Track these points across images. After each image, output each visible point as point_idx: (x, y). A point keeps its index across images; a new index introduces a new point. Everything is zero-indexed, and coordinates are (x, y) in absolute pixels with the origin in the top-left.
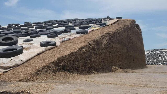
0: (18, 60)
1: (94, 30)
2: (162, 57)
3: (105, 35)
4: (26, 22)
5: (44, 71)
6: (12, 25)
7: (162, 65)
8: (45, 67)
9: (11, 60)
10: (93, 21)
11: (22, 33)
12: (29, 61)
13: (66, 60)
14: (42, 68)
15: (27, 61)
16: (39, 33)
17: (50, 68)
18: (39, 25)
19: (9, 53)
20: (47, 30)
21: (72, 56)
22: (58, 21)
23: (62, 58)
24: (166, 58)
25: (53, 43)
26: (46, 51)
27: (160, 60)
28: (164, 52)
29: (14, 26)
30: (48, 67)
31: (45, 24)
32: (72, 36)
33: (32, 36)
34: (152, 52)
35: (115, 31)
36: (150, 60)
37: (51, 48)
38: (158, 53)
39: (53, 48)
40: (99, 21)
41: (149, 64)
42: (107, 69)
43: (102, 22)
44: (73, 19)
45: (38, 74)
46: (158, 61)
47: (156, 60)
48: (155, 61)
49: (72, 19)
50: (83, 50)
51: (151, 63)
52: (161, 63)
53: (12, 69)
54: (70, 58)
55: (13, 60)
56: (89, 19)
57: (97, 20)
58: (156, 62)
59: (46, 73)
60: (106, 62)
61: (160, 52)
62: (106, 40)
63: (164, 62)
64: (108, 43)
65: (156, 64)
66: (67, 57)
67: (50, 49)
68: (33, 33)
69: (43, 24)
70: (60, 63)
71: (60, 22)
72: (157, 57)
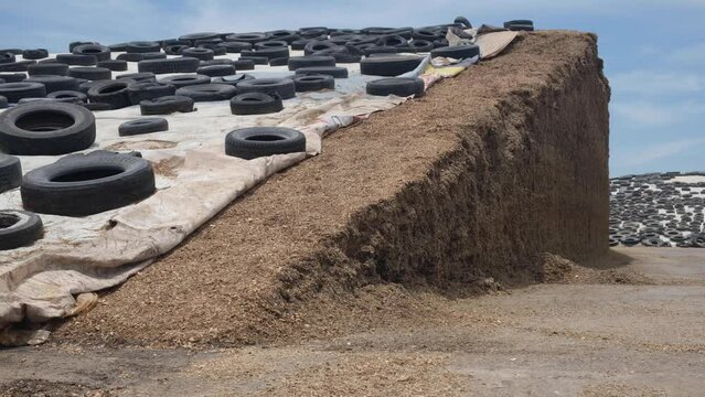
0: (149, 224)
1: (442, 78)
2: (670, 209)
3: (508, 100)
4: (79, 44)
5: (308, 282)
6: (11, 55)
7: (673, 244)
8: (309, 260)
9: (113, 224)
10: (403, 41)
11: (91, 92)
12: (205, 232)
13: (389, 225)
14: (300, 269)
15: (197, 231)
16: (179, 91)
17: (333, 265)
18: (146, 54)
19: (90, 188)
20: (213, 79)
21: (411, 203)
22: (232, 37)
23: (374, 214)
24: (690, 214)
25: (288, 139)
26: (268, 177)
27: (664, 223)
28: (677, 189)
29: (19, 59)
30: (325, 261)
31: (175, 51)
32: (352, 105)
33: (150, 103)
34: (625, 189)
35: (543, 83)
36: (621, 226)
37: (288, 163)
38: (650, 192)
39: (296, 163)
40: (431, 40)
41: (617, 244)
42: (523, 268)
43: (451, 45)
44: (304, 30)
45: (287, 299)
46: (655, 229)
47: (644, 224)
48: (642, 227)
49: (297, 29)
50: (448, 175)
51: (624, 238)
52: (673, 236)
53: (133, 275)
54: (404, 211)
55: (124, 225)
56: (378, 31)
57: (421, 32)
58: (648, 231)
59: (321, 295)
60: (517, 233)
61: (658, 186)
62: (518, 127)
63: (685, 234)
64: (526, 140)
65: (647, 241)
66: (394, 206)
67: (282, 170)
68: (151, 91)
69: (162, 51)
70: (366, 241)
71: (247, 44)
72: (651, 211)
